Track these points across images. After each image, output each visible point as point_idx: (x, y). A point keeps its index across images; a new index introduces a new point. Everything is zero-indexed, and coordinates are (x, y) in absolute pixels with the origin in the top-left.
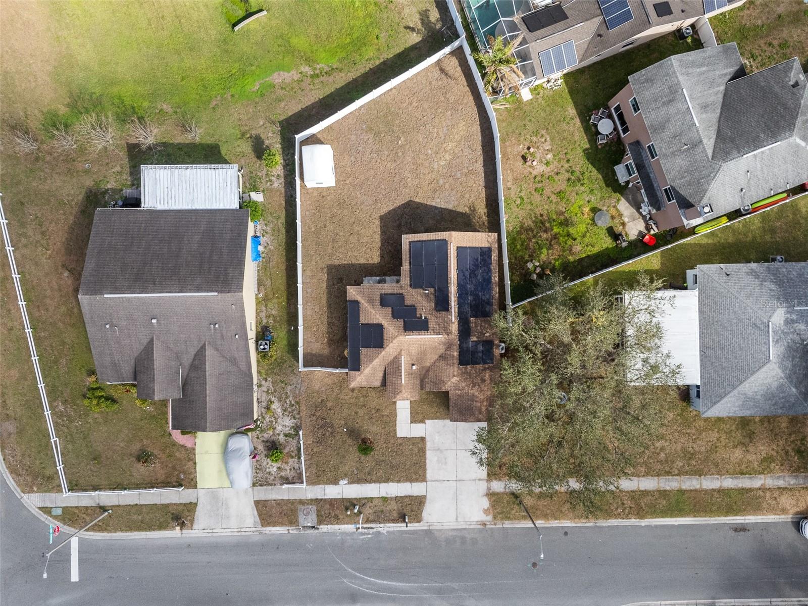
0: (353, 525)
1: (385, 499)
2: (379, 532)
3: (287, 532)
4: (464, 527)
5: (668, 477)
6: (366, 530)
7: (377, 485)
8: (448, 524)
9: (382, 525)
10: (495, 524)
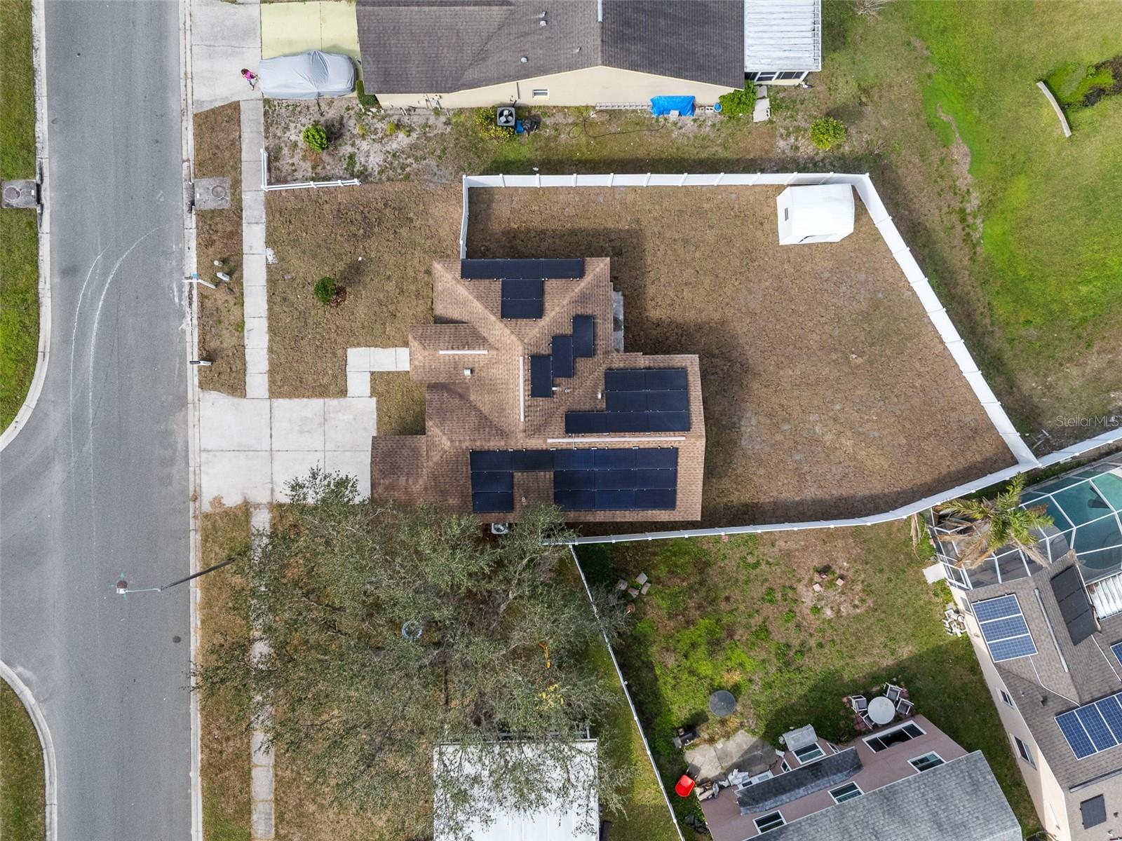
0: (196, 273)
1: (240, 326)
2: (184, 316)
3: (185, 157)
4: (191, 463)
5: (273, 817)
6: (187, 294)
7: (265, 313)
8: (197, 435)
9: (195, 322)
10: (195, 517)
